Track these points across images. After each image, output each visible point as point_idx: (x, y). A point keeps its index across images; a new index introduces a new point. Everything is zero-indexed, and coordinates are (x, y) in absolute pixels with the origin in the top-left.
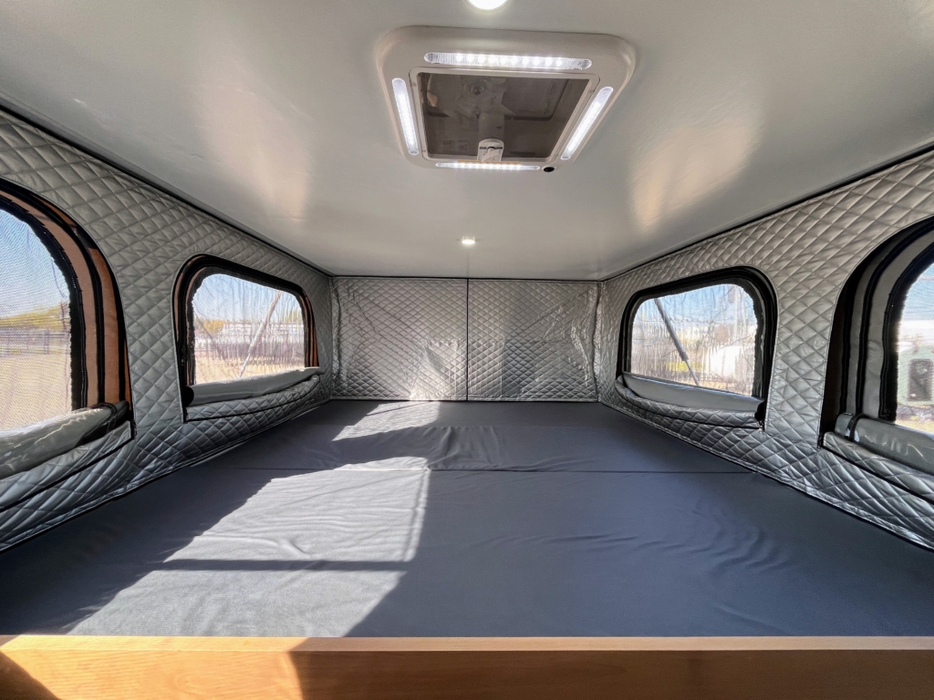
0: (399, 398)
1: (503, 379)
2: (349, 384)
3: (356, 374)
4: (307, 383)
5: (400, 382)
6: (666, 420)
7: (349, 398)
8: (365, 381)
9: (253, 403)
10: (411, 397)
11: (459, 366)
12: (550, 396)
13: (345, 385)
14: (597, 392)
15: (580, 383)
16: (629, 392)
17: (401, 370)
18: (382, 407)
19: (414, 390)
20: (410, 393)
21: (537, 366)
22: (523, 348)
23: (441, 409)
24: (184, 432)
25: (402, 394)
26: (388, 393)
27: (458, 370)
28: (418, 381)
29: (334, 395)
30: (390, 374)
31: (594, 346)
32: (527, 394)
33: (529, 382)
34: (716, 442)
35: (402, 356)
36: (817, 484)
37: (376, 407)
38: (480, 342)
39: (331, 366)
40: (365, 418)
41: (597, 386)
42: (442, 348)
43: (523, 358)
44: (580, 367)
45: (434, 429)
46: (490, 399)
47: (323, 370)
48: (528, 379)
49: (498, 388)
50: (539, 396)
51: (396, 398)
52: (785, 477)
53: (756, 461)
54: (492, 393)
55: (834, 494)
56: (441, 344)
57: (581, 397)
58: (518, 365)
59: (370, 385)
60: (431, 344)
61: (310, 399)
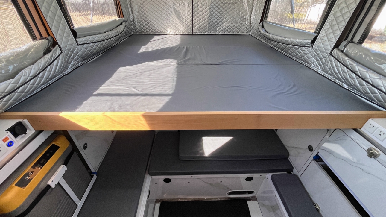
0: (163, 33)
1: (209, 24)
2: (139, 26)
3: (141, 21)
4: (121, 26)
5: (162, 25)
6: (276, 43)
7: (140, 33)
8: (146, 25)
9: (102, 37)
10: (168, 33)
11: (189, 17)
12: (229, 32)
13: (137, 27)
14: (250, 30)
15: (243, 26)
16: (264, 30)
17: (162, 19)
18: (156, 38)
19: (169, 29)
20: (167, 31)
21: (225, 16)
22: (219, 7)
23: (181, 39)
24: (79, 49)
25: (163, 31)
26: (157, 31)
27: (188, 19)
28: (170, 25)
29: (134, 32)
30: (157, 21)
31: (253, 6)
32: (219, 31)
33: (220, 25)
34: (292, 53)
35: (161, 11)
36: (323, 69)
37: (153, 37)
38: (199, 3)
39: (129, 17)
40: (149, 43)
41: (251, 27)
42: (181, 7)
43: (219, 12)
44: (245, 17)
45: (179, 48)
46: (202, 33)
47: (126, 20)
48: (220, 24)
49: (206, 28)
50: (224, 32)
51: (161, 33)
52: (312, 66)
53: (305, 61)
54: (204, 30)
55: (327, 72)
56: (180, 4)
57: (243, 32)
58: (216, 16)
59: (149, 27)
60: (175, 5)
61: (124, 34)
